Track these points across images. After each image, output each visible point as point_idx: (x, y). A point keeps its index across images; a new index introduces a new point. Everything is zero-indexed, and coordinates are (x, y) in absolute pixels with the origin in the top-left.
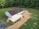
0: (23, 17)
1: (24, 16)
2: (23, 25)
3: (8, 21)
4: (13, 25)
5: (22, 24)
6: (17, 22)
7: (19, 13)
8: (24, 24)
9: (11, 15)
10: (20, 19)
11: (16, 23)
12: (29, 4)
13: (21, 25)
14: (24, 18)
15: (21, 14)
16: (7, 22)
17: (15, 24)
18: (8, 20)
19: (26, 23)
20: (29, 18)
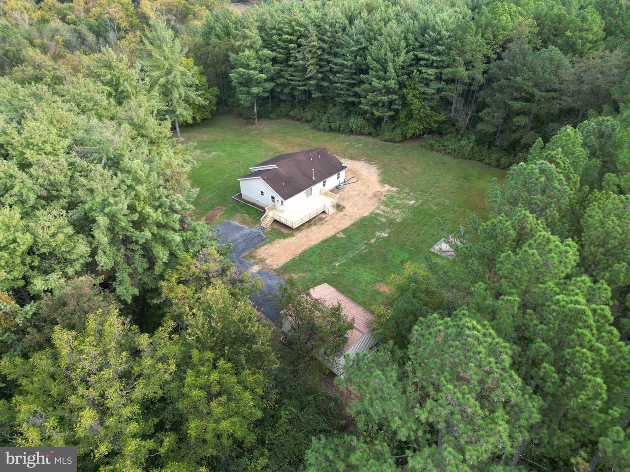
0: (339, 207)
1: (343, 204)
2: (334, 238)
3: (266, 222)
4: (294, 238)
5: (331, 233)
6: (308, 227)
7: (317, 188)
8: (334, 236)
9: (278, 197)
10: (321, 219)
11: (304, 232)
12: (397, 112)
13: (325, 238)
14: (342, 214)
15: (326, 194)
16: (263, 229)
17: (299, 235)
18: (265, 218)
19: (344, 231)
20: (367, 214)
